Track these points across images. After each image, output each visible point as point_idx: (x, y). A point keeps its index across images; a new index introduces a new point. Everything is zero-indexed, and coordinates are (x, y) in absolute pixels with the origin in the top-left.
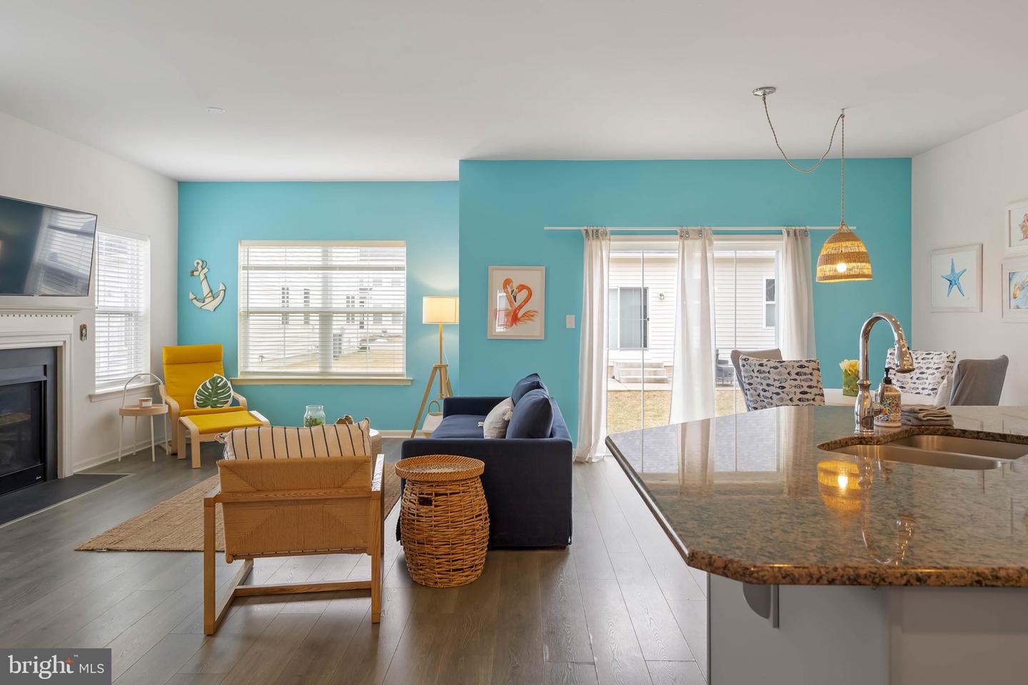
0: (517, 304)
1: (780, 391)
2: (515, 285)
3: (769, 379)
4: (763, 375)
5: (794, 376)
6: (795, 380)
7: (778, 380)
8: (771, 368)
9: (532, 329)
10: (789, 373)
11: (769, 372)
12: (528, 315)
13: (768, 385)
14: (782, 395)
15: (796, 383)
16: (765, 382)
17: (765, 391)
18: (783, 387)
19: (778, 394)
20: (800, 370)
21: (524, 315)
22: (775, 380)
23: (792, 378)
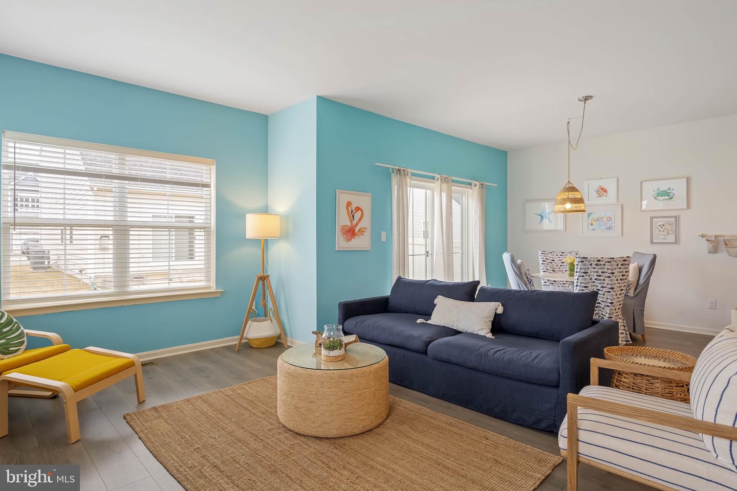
0: (354, 222)
1: (611, 275)
2: (354, 207)
3: (604, 268)
4: (599, 267)
5: (620, 266)
6: (620, 268)
7: (610, 269)
8: (606, 262)
9: (362, 242)
10: (617, 265)
11: (604, 265)
12: (361, 231)
13: (603, 272)
14: (612, 278)
15: (620, 270)
16: (600, 271)
17: (600, 276)
18: (614, 273)
19: (609, 277)
20: (623, 262)
21: (359, 231)
22: (608, 269)
23: (619, 267)
